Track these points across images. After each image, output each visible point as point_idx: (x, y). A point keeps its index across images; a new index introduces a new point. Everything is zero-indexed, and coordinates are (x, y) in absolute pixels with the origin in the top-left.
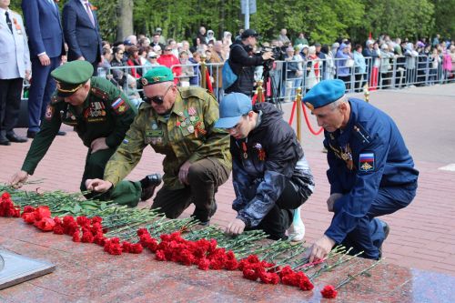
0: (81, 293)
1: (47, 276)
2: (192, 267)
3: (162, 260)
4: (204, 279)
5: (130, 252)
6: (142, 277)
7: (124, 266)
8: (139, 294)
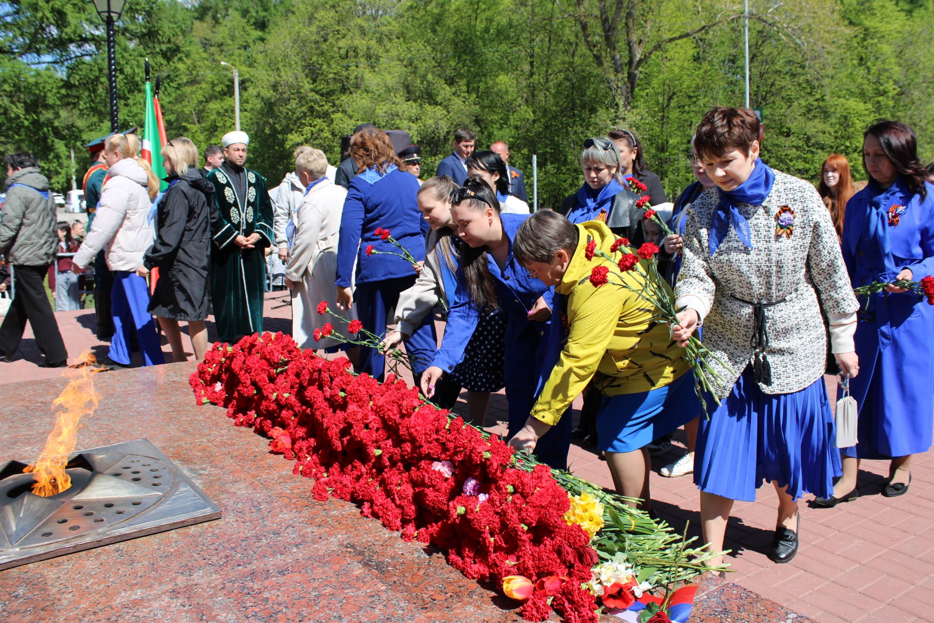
0: (215, 558)
1: (206, 524)
2: (396, 534)
3: (367, 517)
4: (393, 558)
5: (342, 498)
6: (317, 542)
7: (311, 522)
8: (282, 573)
